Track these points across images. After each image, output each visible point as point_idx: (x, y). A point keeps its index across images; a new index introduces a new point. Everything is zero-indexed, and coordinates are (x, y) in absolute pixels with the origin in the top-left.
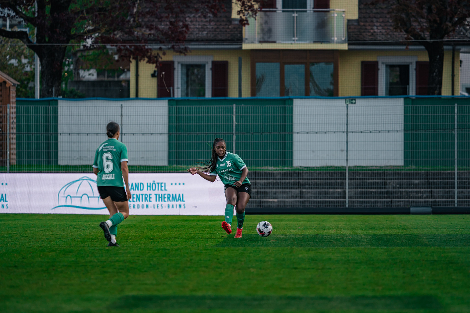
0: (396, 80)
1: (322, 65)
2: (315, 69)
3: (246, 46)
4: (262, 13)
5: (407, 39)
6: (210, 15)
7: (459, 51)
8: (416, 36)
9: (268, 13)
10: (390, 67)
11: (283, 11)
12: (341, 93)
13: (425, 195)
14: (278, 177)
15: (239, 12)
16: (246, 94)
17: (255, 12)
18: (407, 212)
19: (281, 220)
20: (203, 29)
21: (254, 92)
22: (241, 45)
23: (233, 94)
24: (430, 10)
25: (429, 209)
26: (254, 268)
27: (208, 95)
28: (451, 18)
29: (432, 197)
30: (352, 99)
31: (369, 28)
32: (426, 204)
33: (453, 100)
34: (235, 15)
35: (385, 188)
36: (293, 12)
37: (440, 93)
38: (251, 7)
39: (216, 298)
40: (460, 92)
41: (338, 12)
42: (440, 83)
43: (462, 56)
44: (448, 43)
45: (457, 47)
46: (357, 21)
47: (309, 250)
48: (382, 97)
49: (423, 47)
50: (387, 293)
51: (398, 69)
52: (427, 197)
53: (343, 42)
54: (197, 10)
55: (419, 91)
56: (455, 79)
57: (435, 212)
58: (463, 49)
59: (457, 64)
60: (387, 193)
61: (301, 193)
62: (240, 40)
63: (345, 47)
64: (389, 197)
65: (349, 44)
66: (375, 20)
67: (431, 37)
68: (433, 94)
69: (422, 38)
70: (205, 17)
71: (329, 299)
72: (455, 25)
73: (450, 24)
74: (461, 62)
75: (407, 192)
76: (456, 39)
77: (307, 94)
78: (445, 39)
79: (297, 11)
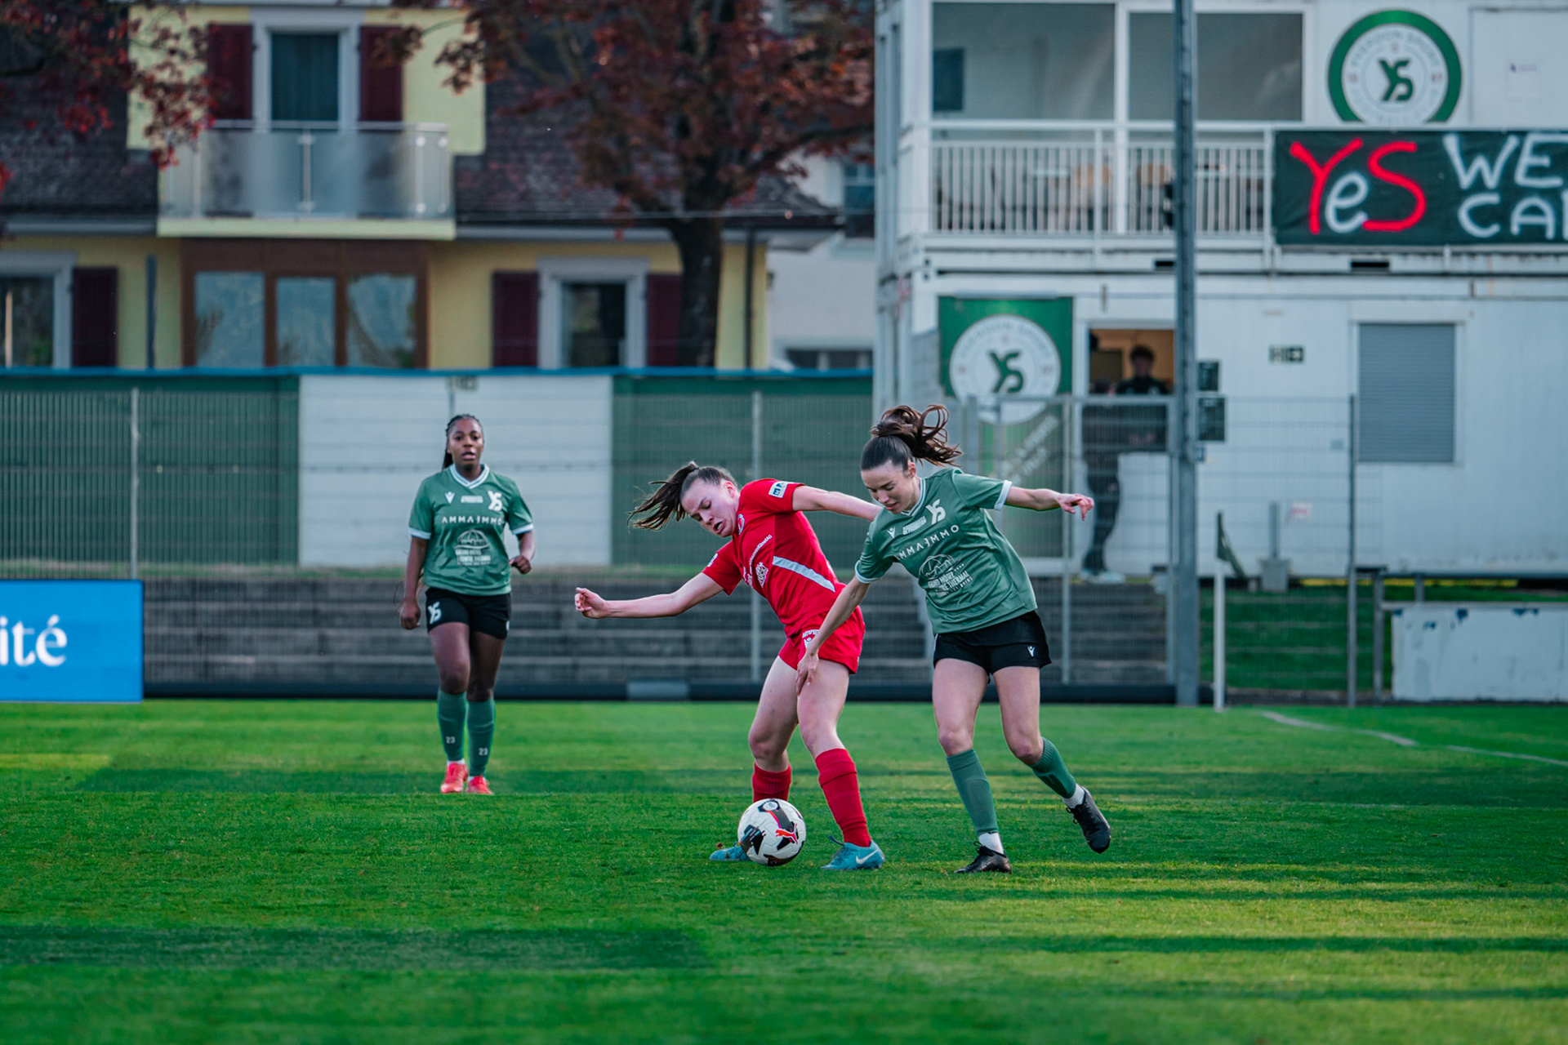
0: (590, 324)
1: (384, 281)
2: (362, 292)
3: (168, 227)
4: (215, 136)
5: (621, 209)
6: (68, 138)
7: (765, 245)
8: (646, 202)
9: (231, 135)
10: (575, 288)
11: (274, 130)
12: (435, 361)
13: (669, 649)
14: (258, 594)
15: (150, 131)
16: (168, 360)
17: (193, 129)
18: (617, 695)
19: (264, 717)
20: (48, 176)
21: (189, 356)
22: (155, 223)
23: (132, 359)
24: (684, 129)
25: (681, 688)
26: (181, 848)
27: (62, 360)
28: (744, 154)
29: (688, 653)
30: (466, 378)
31: (514, 178)
32: (671, 674)
33: (748, 382)
34: (136, 139)
35: (557, 627)
36: (300, 131)
37: (711, 363)
38: (183, 115)
39: (74, 935)
40: (770, 360)
41: (425, 133)
42: (712, 334)
43: (775, 260)
44: (734, 223)
45: (761, 235)
46: (484, 158)
47: (340, 799)
48: (551, 373)
49: (662, 234)
50: (558, 923)
51: (594, 295)
52: (674, 654)
53: (440, 217)
54: (28, 125)
55: (655, 356)
56: (756, 323)
57: (698, 695)
58: (778, 238)
59: (760, 282)
60: (564, 640)
61: (323, 639)
62: (151, 208)
63: (446, 230)
64: (566, 654)
65: (459, 223)
66: (530, 156)
67: (688, 205)
68: (693, 363)
69: (664, 209)
70: (52, 142)
71: (393, 939)
72: (755, 169)
73: (738, 169)
74: (771, 276)
75: (618, 641)
76: (758, 210)
77: (340, 363)
78: (728, 212)
79: (313, 131)
